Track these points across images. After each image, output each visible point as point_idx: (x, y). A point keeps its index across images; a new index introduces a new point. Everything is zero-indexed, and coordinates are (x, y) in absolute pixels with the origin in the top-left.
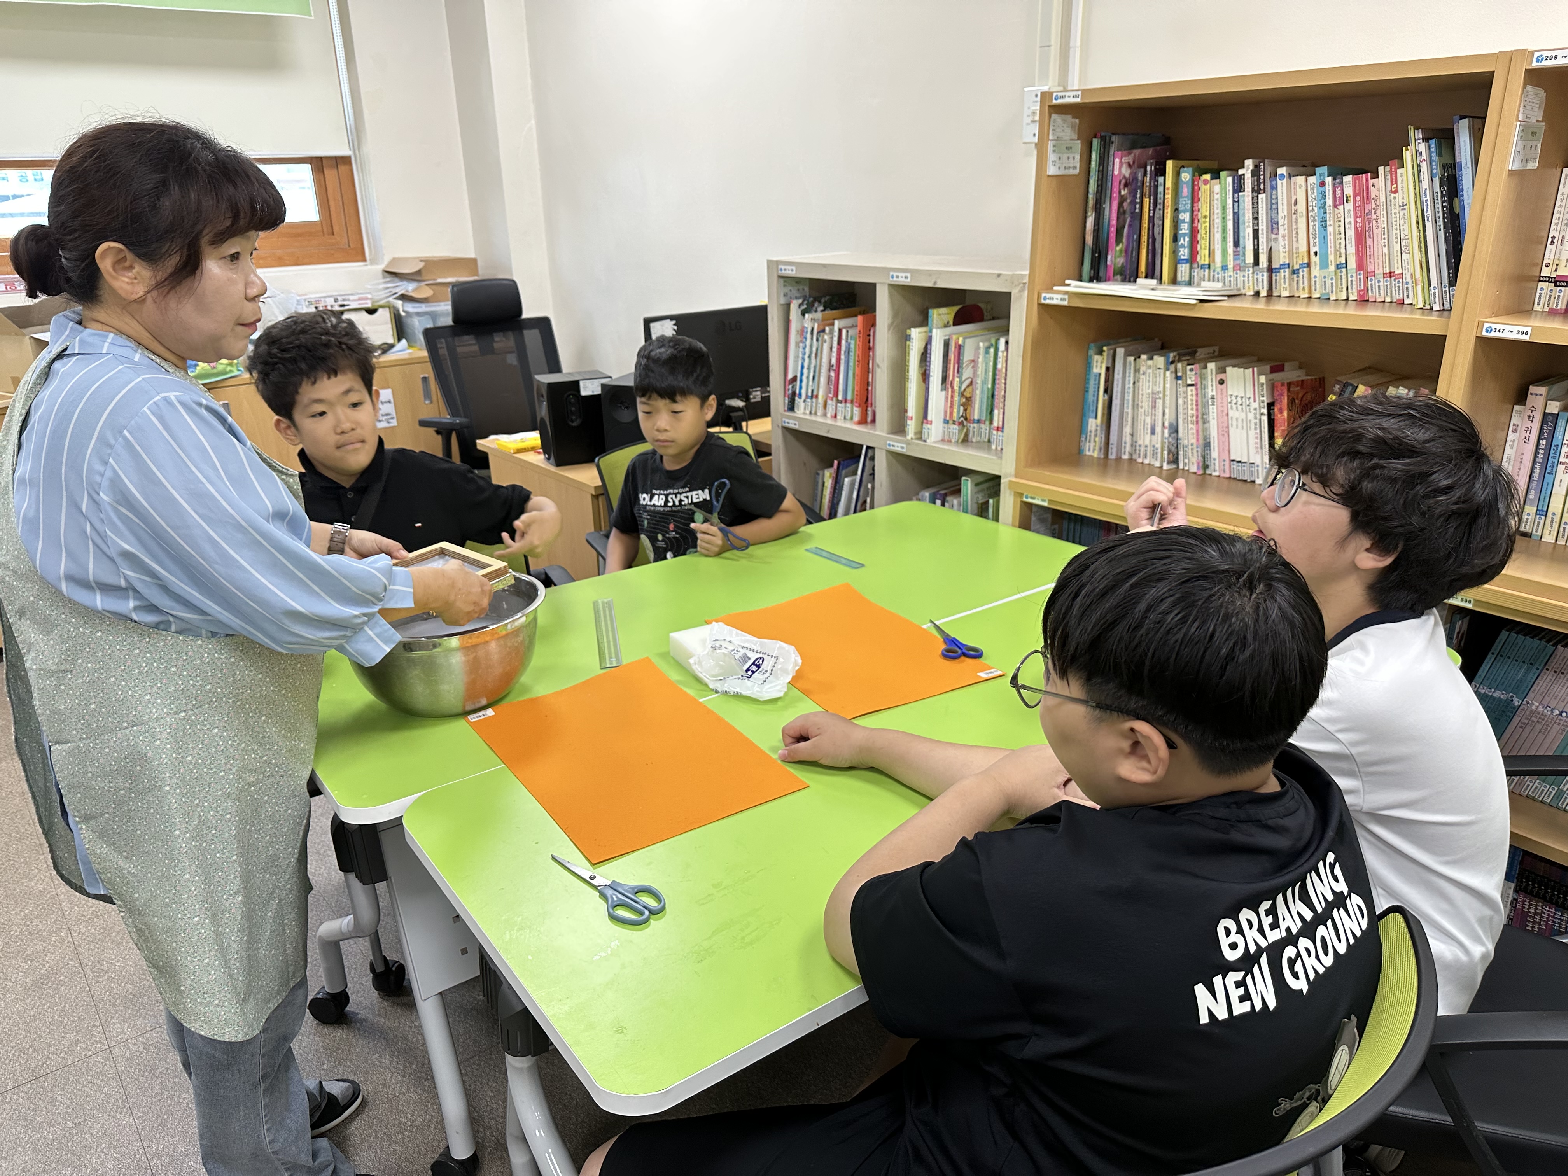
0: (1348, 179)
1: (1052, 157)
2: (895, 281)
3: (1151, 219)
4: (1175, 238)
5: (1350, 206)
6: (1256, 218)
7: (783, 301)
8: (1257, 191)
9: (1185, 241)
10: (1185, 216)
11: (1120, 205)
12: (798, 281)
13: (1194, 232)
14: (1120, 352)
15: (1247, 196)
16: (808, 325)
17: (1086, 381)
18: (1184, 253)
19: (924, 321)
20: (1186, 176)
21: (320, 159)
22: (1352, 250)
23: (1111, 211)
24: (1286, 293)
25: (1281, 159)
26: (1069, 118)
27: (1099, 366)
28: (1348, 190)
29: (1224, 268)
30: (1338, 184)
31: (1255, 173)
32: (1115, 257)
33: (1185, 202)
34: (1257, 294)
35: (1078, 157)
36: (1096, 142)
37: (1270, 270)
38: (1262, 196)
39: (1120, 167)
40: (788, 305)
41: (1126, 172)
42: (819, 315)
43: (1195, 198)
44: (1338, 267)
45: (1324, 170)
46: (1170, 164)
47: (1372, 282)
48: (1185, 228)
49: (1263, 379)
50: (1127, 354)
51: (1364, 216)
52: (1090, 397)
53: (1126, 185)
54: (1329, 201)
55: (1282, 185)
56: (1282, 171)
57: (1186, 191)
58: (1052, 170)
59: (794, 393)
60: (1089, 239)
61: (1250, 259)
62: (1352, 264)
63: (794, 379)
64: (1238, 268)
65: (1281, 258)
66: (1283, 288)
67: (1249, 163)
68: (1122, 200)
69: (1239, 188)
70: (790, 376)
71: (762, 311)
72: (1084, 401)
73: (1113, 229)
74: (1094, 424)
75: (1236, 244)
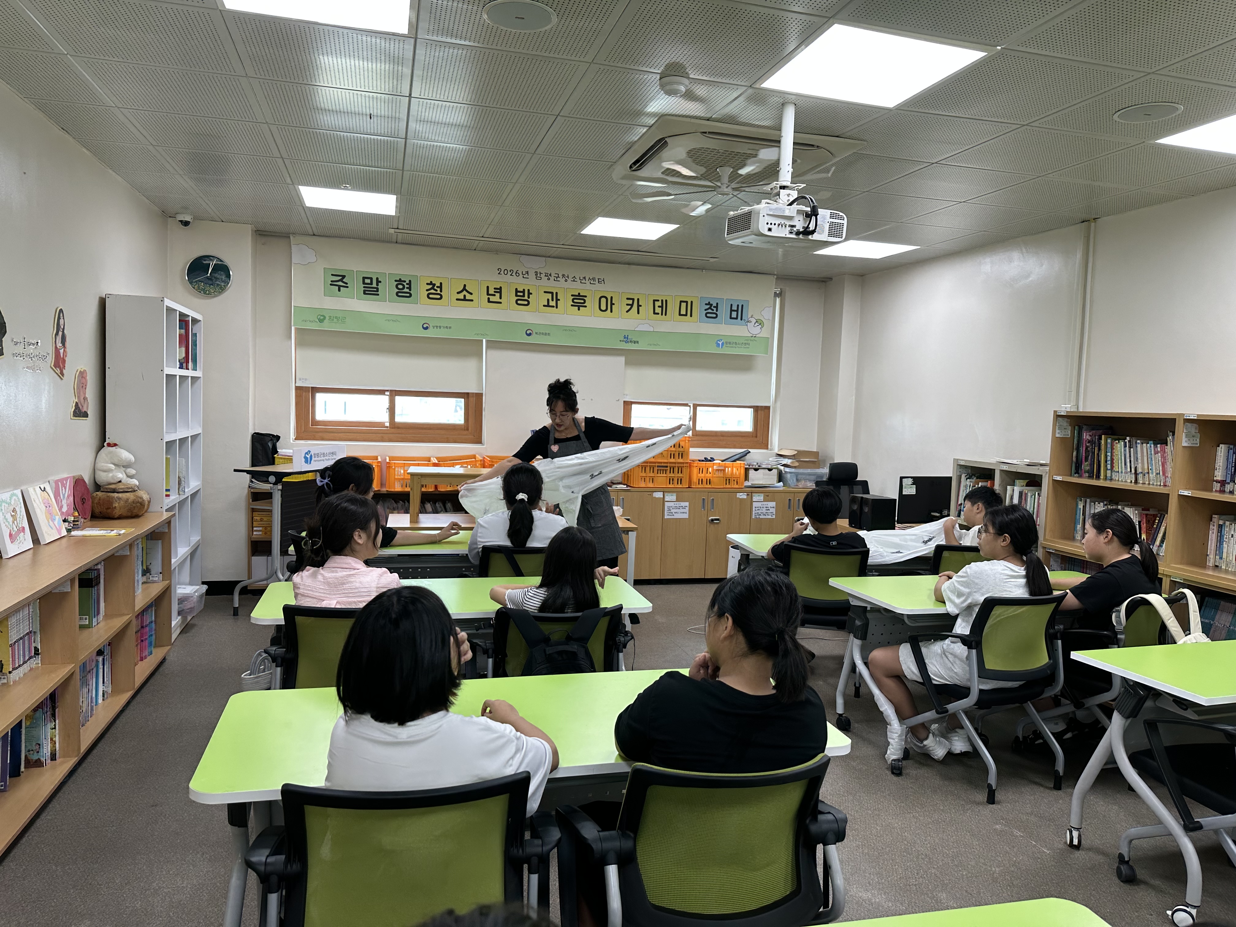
0: (1159, 446)
1: (1057, 431)
2: (1002, 469)
3: (1098, 454)
4: (1106, 462)
5: (1159, 454)
6: (1130, 456)
7: (959, 474)
8: (1130, 447)
9: (1109, 462)
10: (1109, 454)
11: (1086, 449)
12: (965, 467)
13: (1112, 460)
14: (1088, 500)
15: (1127, 448)
16: (968, 483)
17: (1076, 511)
18: (1109, 467)
19: (1013, 484)
20: (1109, 441)
21: (758, 407)
22: (1161, 468)
23: (1083, 450)
24: (1141, 482)
25: (1138, 437)
26: (1066, 419)
27: (1081, 506)
28: (1159, 449)
29: (1122, 472)
30: (1156, 446)
31: (1129, 441)
32: (1086, 466)
33: (1109, 450)
34: (1131, 482)
35: (1069, 432)
36: (1076, 427)
37: (1136, 474)
38: (1132, 449)
39: (1086, 436)
40: (961, 476)
41: (1088, 438)
42: (973, 480)
43: (1112, 449)
44: (1157, 474)
45: (1152, 442)
46: (1103, 436)
47: (1167, 479)
48: (1109, 458)
49: (1136, 512)
50: (1091, 502)
51: (1164, 457)
52: (1078, 517)
53: (1089, 442)
54: (1153, 452)
55: (1139, 446)
56: (1139, 441)
57: (1109, 446)
58: (1057, 435)
59: (960, 510)
60: (1074, 459)
61: (1129, 470)
62: (1161, 473)
63: (961, 504)
64: (1126, 473)
65: (1139, 470)
66: (1140, 481)
67: (1128, 438)
68: (1087, 447)
69: (1125, 446)
70: (959, 503)
71: (950, 478)
72: (1075, 518)
73: (1084, 457)
74: (1079, 527)
75: (1125, 464)
